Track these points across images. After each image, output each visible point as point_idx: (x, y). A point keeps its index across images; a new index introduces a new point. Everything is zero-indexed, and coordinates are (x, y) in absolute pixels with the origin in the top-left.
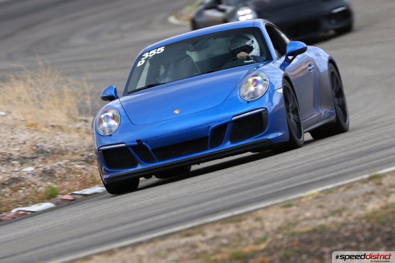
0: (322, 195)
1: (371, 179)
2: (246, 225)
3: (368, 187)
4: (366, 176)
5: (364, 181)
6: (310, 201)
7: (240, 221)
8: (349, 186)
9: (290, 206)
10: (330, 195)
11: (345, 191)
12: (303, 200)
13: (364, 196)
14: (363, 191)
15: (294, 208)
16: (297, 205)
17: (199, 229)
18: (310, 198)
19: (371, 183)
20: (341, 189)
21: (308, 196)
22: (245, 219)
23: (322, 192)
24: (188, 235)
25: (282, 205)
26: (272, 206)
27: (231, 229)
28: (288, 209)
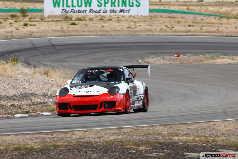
0: (99, 130)
1: (118, 128)
2: (69, 135)
3: (116, 131)
4: (117, 127)
5: (116, 129)
6: (94, 132)
7: (67, 133)
8: (110, 129)
9: (86, 132)
10: (102, 131)
11: (108, 131)
12: (92, 131)
13: (112, 134)
14: (113, 132)
15: (87, 133)
16: (89, 132)
17: (52, 133)
18: (94, 131)
19: (118, 130)
20: (107, 130)
21: (94, 130)
22: (69, 133)
23: (100, 129)
24: (47, 135)
25: (84, 131)
26: (81, 130)
27: (63, 135)
28: (86, 133)
